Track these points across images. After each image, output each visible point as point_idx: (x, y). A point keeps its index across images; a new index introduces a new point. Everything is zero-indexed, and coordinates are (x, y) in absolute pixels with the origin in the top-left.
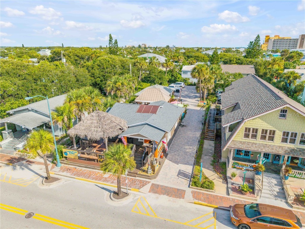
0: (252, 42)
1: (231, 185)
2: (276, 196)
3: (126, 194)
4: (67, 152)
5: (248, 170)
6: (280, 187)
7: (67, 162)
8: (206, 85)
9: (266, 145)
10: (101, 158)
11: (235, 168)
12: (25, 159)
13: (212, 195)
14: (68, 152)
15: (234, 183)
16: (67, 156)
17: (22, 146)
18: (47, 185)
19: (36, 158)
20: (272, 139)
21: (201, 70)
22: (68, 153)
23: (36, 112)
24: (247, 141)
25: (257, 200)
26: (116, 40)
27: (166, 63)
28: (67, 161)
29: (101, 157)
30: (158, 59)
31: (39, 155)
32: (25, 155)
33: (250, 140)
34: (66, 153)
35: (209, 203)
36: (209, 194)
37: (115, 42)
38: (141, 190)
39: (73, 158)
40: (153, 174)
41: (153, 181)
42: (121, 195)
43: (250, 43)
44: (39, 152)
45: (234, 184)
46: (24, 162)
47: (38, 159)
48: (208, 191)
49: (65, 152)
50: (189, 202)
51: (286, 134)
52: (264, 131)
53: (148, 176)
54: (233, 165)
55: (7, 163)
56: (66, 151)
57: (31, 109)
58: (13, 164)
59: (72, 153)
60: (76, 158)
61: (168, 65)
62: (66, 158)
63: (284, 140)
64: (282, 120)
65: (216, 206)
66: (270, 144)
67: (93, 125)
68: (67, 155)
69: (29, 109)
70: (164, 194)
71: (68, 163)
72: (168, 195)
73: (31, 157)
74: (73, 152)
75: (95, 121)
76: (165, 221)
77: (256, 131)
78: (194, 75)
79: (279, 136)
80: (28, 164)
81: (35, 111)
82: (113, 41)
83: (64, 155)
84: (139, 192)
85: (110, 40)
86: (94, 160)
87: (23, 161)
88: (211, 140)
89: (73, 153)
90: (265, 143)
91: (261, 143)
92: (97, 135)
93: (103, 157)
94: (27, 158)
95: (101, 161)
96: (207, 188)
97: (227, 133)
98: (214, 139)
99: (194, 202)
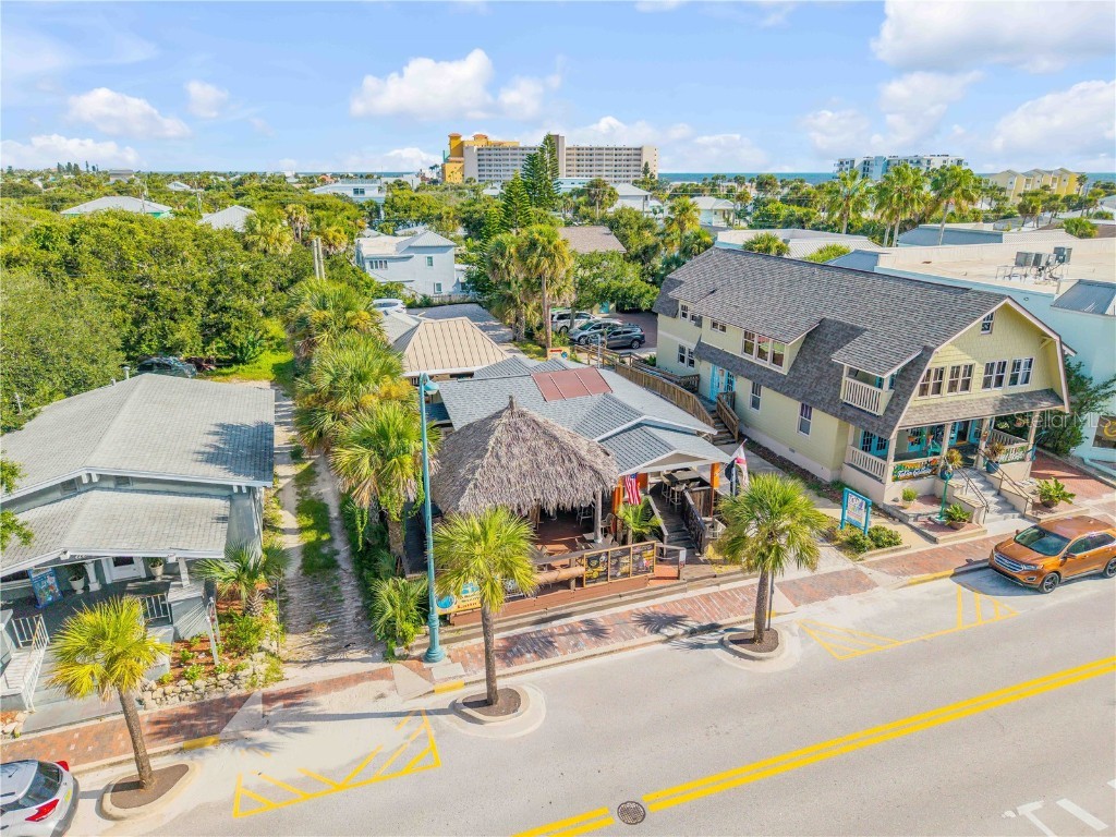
1: (914, 521)
2: (1000, 512)
5: (921, 477)
6: (994, 492)
7: (452, 632)
9: (958, 402)
10: (598, 565)
11: (898, 479)
12: (243, 698)
13: (912, 554)
15: (920, 515)
16: (453, 609)
19: (287, 676)
20: (966, 385)
23: (122, 482)
24: (924, 402)
25: (985, 531)
28: (451, 628)
29: (594, 563)
31: (281, 660)
32: (222, 682)
33: (932, 399)
34: (445, 599)
35: (929, 573)
36: (907, 556)
46: (257, 708)
48: (896, 550)
49: (443, 597)
50: (899, 587)
51: (989, 368)
52: (955, 371)
54: (894, 474)
55: (180, 744)
57: (94, 479)
58: (220, 737)
62: (444, 618)
63: (986, 384)
64: (986, 338)
65: (952, 572)
66: (964, 398)
68: (450, 603)
70: (831, 595)
72: (840, 593)
76: (924, 641)
77: (940, 373)
79: (978, 375)
80: (285, 706)
81: (112, 485)
83: (436, 611)
84: (778, 614)
86: (564, 584)
87: (246, 708)
90: (956, 399)
91: (950, 399)
93: (603, 558)
94: (243, 692)
95: (595, 575)
96: (890, 544)
97: (885, 394)
98: (733, 437)
99: (905, 582)
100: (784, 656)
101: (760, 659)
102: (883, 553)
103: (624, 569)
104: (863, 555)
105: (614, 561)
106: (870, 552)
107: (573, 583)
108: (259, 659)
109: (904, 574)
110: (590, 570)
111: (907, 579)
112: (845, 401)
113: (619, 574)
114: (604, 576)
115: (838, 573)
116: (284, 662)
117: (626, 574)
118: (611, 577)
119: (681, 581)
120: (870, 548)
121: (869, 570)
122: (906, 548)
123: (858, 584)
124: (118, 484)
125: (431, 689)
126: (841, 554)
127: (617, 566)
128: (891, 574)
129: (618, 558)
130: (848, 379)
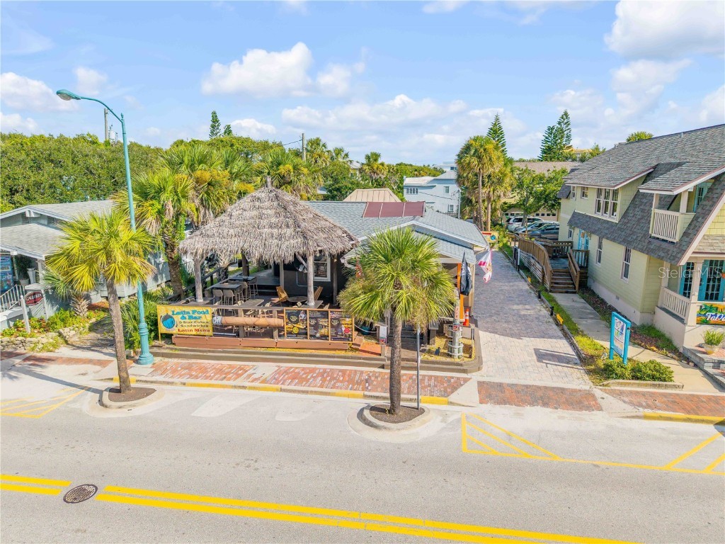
0: (553, 128)
1: (714, 367)
3: (418, 411)
4: (174, 316)
7: (172, 349)
8: (494, 190)
10: (297, 322)
11: (706, 322)
12: (17, 355)
13: (677, 395)
14: (178, 313)
16: (174, 331)
17: (5, 318)
18: (120, 408)
19: (57, 351)
21: (485, 150)
22: (177, 318)
26: (229, 127)
27: (369, 165)
28: (172, 346)
29: (294, 319)
30: (347, 155)
31: (66, 342)
34: (169, 320)
35: (689, 412)
36: (671, 394)
37: (225, 132)
38: (454, 397)
39: (194, 333)
40: (470, 359)
41: (475, 377)
42: (400, 412)
43: (549, 129)
44: (65, 335)
45: (722, 365)
46: (17, 361)
47: (65, 351)
48: (659, 386)
49: (167, 317)
50: (628, 417)
53: (458, 364)
54: (699, 315)
56: (170, 314)
57: (33, 215)
59: (190, 318)
60: (207, 333)
61: (375, 168)
62: (168, 337)
67: (264, 222)
68: (173, 324)
69: (28, 215)
70: (532, 404)
71: (177, 352)
72: (545, 404)
73: (41, 346)
74: (194, 312)
75: (269, 212)
76: (596, 466)
78: (468, 162)
80: (31, 365)
81: (46, 222)
82: (222, 129)
83: (162, 329)
84: (451, 403)
85: (213, 127)
86: (268, 332)
87: (11, 359)
88: (567, 292)
89: (195, 318)
92: (284, 247)
93: (302, 315)
94: (25, 352)
95: (296, 331)
96: (654, 378)
97: (682, 218)
98: (575, 288)
99: (641, 414)
100: (403, 432)
101: (376, 427)
102: (639, 385)
103: (323, 331)
104: (610, 381)
105: (313, 322)
106: (621, 381)
107: (276, 333)
108: (50, 336)
109: (648, 406)
110: (290, 325)
111: (648, 412)
112: (653, 235)
113: (318, 335)
114: (303, 333)
115: (562, 390)
116: (68, 344)
117: (324, 337)
118: (311, 336)
119: (381, 357)
120: (622, 376)
121: (605, 395)
122: (676, 387)
123: (579, 402)
124: (49, 223)
125: (111, 377)
126: (586, 377)
127: (316, 327)
128: (631, 403)
129: (316, 318)
130: (657, 211)
